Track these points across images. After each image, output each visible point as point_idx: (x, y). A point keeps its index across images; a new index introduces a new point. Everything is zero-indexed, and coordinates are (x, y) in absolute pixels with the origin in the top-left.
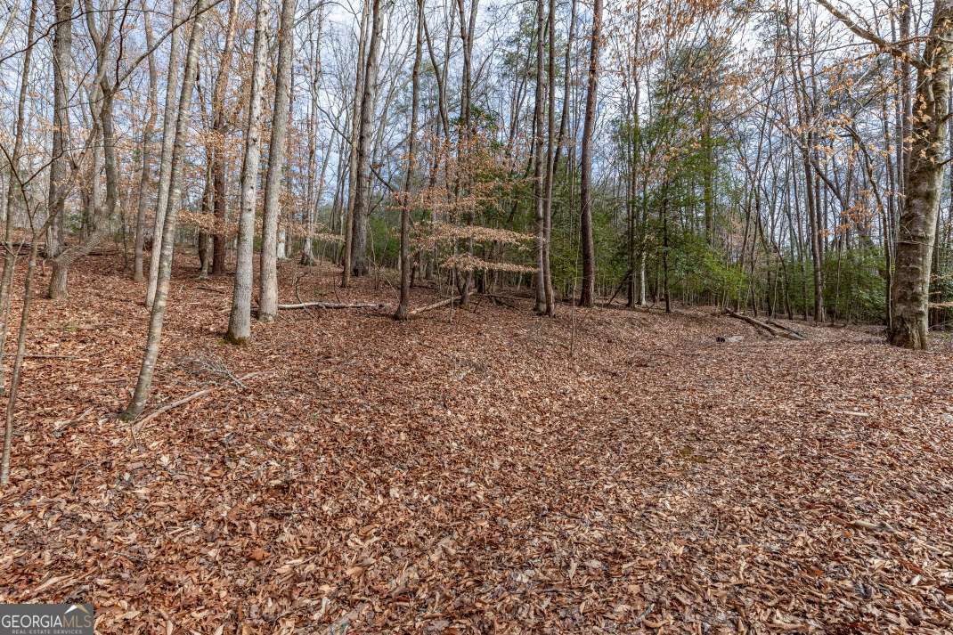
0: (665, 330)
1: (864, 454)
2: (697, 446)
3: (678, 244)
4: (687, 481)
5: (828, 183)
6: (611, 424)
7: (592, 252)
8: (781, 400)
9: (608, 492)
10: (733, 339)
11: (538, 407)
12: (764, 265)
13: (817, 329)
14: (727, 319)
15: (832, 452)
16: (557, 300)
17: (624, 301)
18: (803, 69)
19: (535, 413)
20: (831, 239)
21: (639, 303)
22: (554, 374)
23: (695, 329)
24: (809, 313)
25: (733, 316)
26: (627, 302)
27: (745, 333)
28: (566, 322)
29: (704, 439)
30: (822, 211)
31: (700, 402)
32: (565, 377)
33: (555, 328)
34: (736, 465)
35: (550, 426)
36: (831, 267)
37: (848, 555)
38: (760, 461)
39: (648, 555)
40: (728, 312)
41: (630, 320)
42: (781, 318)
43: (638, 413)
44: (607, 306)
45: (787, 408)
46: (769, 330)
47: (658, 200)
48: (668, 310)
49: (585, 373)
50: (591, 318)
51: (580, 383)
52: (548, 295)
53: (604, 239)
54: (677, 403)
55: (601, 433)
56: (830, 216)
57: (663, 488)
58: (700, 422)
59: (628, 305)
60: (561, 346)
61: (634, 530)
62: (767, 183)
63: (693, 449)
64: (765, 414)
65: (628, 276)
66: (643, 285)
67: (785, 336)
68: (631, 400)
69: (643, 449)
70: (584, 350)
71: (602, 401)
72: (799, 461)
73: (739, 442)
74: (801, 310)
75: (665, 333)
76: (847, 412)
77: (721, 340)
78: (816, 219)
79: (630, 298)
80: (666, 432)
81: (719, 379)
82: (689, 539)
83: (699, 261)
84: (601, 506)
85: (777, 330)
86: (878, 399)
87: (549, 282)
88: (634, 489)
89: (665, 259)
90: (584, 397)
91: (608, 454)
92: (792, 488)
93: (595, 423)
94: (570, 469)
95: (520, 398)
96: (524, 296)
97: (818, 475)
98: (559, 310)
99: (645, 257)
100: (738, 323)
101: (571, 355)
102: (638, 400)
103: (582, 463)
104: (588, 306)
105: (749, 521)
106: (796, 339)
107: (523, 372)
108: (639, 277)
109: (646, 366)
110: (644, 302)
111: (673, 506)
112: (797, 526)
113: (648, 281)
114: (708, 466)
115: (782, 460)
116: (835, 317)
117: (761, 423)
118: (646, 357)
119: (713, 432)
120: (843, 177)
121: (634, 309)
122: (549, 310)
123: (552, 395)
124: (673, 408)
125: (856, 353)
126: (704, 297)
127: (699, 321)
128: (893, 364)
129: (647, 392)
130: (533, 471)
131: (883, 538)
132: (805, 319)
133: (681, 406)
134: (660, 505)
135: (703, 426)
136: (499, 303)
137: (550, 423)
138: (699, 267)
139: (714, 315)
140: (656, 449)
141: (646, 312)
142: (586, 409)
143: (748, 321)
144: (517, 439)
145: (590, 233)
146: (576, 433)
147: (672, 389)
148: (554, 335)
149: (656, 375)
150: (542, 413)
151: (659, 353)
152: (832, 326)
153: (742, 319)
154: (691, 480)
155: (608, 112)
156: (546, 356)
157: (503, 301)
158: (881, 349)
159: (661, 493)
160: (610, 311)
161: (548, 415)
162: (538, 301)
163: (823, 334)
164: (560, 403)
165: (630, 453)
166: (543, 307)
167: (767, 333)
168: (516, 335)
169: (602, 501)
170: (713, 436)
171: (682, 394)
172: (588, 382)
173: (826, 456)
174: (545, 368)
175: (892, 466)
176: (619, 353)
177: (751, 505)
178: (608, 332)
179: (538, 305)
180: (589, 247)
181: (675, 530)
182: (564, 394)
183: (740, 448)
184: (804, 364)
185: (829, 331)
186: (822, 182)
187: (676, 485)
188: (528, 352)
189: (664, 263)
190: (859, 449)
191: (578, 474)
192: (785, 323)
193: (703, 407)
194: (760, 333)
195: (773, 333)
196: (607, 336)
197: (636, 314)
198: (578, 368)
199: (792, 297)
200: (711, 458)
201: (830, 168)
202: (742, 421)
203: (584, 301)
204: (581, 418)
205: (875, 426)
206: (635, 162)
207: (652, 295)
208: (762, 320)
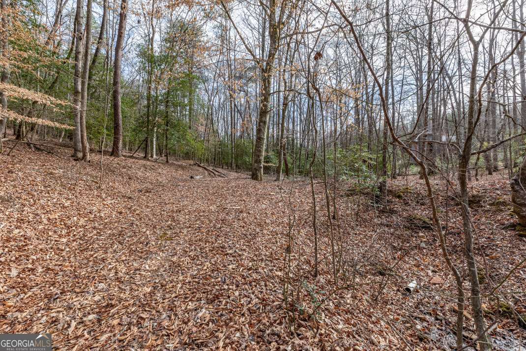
0: (165, 172)
1: (236, 224)
2: (169, 233)
3: (174, 126)
4: (161, 251)
5: (238, 110)
6: (122, 228)
7: (121, 122)
8: (211, 204)
9: (110, 270)
10: (198, 177)
11: (65, 224)
12: (214, 143)
13: (231, 173)
14: (196, 168)
15: (225, 225)
16: (91, 150)
17: (142, 155)
18: (231, 56)
19: (62, 228)
20: (238, 135)
21: (152, 156)
22: (84, 200)
23: (180, 172)
24: (229, 166)
25: (199, 166)
26: (144, 155)
27: (203, 174)
28: (97, 166)
29: (174, 228)
30: (236, 121)
31: (175, 209)
32: (93, 202)
33: (88, 170)
34: (186, 238)
35: (74, 235)
36: (237, 146)
37: (222, 267)
38: (197, 234)
39: (128, 299)
40: (197, 164)
41: (144, 166)
42: (219, 168)
43: (140, 219)
44: (132, 157)
45: (213, 208)
46: (213, 173)
47: (163, 99)
48: (167, 162)
49: (109, 198)
50: (118, 164)
51: (104, 205)
52: (84, 147)
53: (129, 115)
54: (163, 211)
55: (113, 235)
56: (238, 124)
57: (146, 259)
58: (173, 220)
59: (145, 157)
60: (93, 181)
61: (123, 287)
62: (216, 104)
63: (167, 234)
64: (204, 212)
65: (146, 140)
66: (155, 146)
67: (219, 176)
68: (137, 212)
69: (139, 239)
70: (111, 184)
71: (118, 215)
72: (212, 231)
73: (190, 227)
74: (227, 164)
75: (165, 174)
76: (233, 207)
77: (192, 177)
78: (233, 125)
79: (146, 153)
80: (155, 227)
81: (187, 197)
82: (155, 282)
83: (184, 136)
84: (104, 279)
85: (217, 173)
86: (245, 201)
87: (85, 138)
88: (128, 263)
89: (166, 133)
90: (105, 214)
91: (116, 246)
92: (207, 244)
93: (110, 229)
94: (86, 261)
95: (49, 219)
96: (65, 146)
97: (218, 235)
98: (94, 157)
99: (155, 131)
100: (201, 169)
101: (100, 187)
102: (142, 212)
103: (95, 256)
104: (118, 156)
105: (186, 264)
106: (223, 177)
107: (55, 200)
108: (152, 142)
109: (150, 192)
110: (155, 156)
111: (150, 266)
112: (206, 260)
113: (158, 145)
114: (173, 241)
115: (206, 232)
116: (238, 168)
117: (201, 216)
118: (151, 187)
119: (179, 224)
120: (243, 109)
121: (148, 160)
122: (84, 156)
123: (79, 214)
124: (161, 214)
125: (241, 182)
126: (187, 156)
127: (183, 168)
128: (252, 187)
129: (147, 207)
130: (52, 270)
131: (235, 256)
132: (228, 169)
133: (165, 212)
134: (143, 268)
135: (174, 221)
136: (39, 149)
137: (75, 233)
138: (183, 140)
139: (190, 165)
140: (147, 238)
141: (155, 162)
142: (106, 221)
143: (205, 169)
144: (41, 250)
145: (120, 110)
146: (95, 237)
147: (163, 204)
148: (87, 174)
149: (155, 197)
150: (68, 227)
151: (160, 184)
152: (236, 172)
153: (203, 167)
154: (163, 250)
155: (135, 38)
156: (78, 189)
157: (42, 148)
158: (249, 181)
159: (145, 261)
160: (132, 160)
161: (74, 228)
162: (76, 150)
163: (233, 175)
164: (86, 219)
165: (130, 243)
166: (80, 155)
167: (213, 174)
168: (51, 173)
169: (105, 276)
170: (178, 225)
171: (167, 206)
172: (111, 203)
173: (223, 227)
174: (76, 196)
175: (243, 227)
176: (135, 185)
177: (189, 256)
178: (129, 172)
179: (75, 153)
180: (118, 118)
181: (148, 279)
182: (90, 213)
183: (190, 229)
184: (223, 188)
185: (235, 174)
186: (236, 110)
187: (154, 255)
188: (62, 185)
189: (165, 135)
190: (234, 222)
191: (91, 263)
192: (220, 170)
193: (177, 212)
194: (209, 174)
195: (215, 175)
196: (129, 175)
197: (149, 163)
198: (104, 196)
199: (224, 158)
200: (175, 237)
201: (239, 104)
202: (193, 216)
203: (114, 153)
204: (101, 227)
205: (241, 212)
206: (151, 74)
207: (160, 152)
208: (210, 168)
